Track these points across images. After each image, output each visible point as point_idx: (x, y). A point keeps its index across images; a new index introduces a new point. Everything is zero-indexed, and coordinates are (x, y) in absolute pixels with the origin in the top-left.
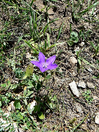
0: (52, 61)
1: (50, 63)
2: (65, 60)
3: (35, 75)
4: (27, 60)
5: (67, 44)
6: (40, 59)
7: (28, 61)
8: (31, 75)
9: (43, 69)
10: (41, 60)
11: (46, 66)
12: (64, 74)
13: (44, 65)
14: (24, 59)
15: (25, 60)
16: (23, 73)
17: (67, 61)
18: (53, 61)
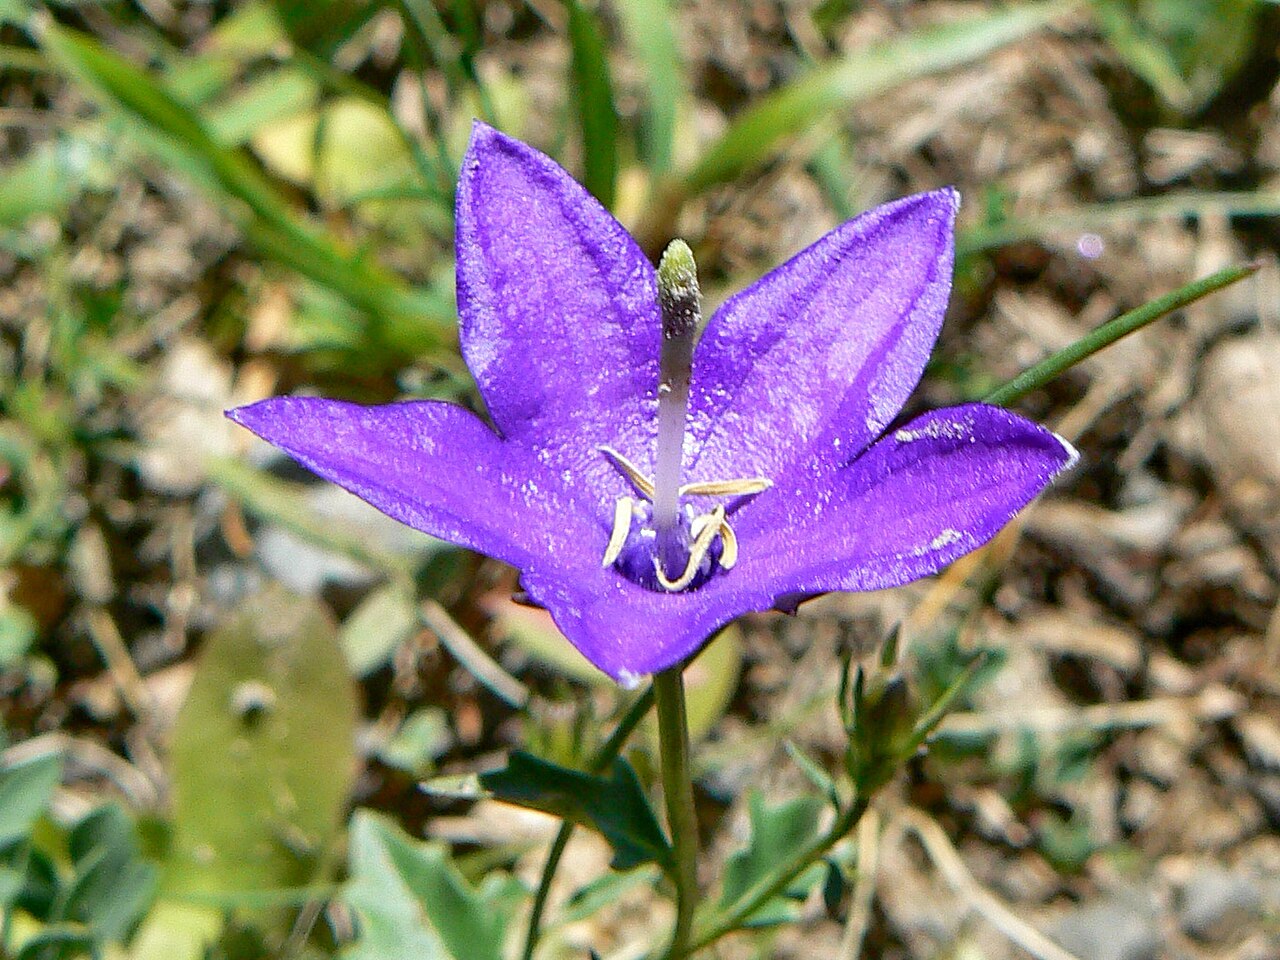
0: (845, 359)
1: (806, 418)
2: (1103, 444)
3: (408, 867)
4: (178, 538)
5: (1105, 73)
6: (513, 329)
7: (213, 552)
8: (299, 867)
9: (634, 596)
10: (550, 375)
11: (704, 525)
12: (1125, 775)
13: (625, 510)
14: (98, 516)
15: (125, 543)
16: (81, 839)
17: (1160, 464)
18: (876, 360)
